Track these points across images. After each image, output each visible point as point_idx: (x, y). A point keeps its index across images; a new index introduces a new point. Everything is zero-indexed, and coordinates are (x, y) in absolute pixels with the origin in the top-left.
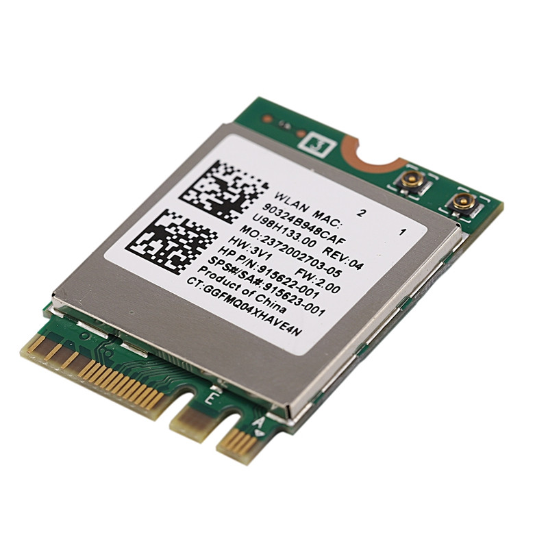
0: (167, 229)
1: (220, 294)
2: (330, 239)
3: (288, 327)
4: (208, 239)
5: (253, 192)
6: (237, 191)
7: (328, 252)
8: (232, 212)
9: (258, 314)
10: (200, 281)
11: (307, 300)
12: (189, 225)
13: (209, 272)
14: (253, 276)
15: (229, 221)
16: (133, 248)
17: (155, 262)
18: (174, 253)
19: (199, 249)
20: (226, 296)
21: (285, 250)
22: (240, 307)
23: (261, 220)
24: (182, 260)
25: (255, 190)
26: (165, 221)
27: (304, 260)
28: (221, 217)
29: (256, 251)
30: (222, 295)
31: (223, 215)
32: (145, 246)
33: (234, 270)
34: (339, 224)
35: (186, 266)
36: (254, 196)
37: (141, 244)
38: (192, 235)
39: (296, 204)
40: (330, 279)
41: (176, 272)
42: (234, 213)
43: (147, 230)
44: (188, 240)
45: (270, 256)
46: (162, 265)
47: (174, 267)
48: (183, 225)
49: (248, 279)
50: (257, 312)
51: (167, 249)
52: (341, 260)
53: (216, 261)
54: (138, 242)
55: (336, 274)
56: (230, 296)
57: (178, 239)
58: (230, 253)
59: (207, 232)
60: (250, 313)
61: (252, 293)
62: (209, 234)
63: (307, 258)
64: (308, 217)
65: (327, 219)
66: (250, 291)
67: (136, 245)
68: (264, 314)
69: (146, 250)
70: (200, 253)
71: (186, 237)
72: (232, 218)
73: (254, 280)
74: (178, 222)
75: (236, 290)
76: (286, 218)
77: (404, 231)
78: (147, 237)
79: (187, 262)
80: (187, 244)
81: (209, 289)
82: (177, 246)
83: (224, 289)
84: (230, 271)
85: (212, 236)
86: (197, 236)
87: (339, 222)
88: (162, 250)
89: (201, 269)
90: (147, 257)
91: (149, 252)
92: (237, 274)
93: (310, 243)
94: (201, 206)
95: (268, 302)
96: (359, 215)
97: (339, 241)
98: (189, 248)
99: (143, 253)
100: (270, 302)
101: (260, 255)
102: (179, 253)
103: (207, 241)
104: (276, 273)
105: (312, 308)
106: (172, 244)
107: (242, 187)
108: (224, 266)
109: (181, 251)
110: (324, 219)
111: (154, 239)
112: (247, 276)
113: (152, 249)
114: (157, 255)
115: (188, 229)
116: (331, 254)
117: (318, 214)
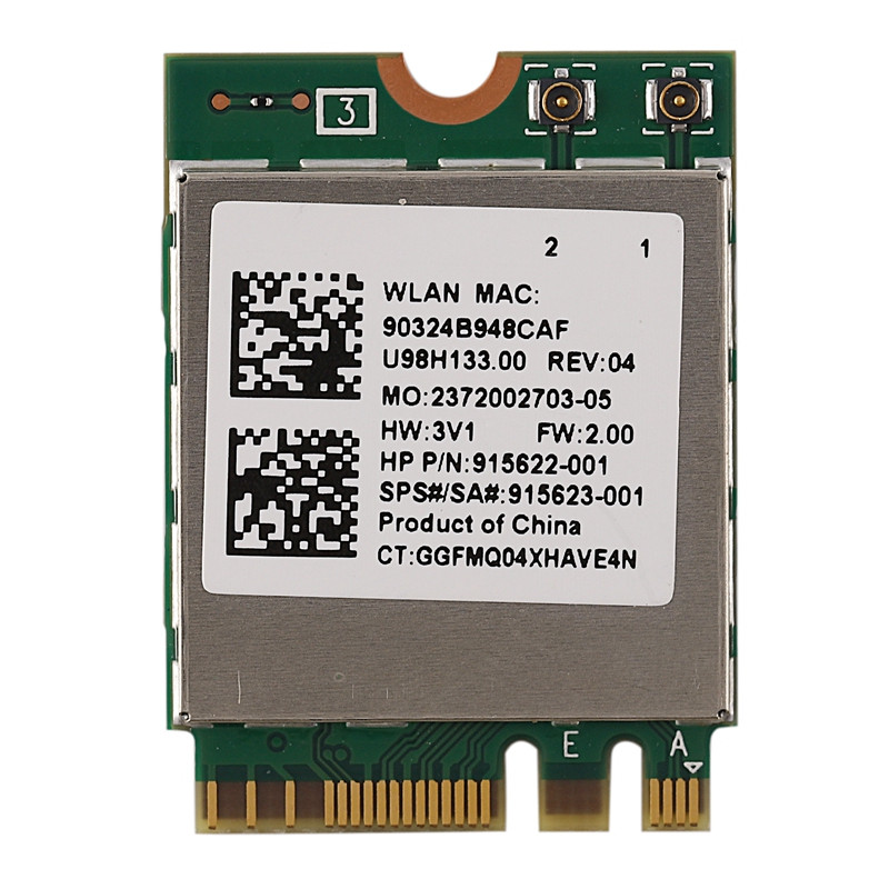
0: (264, 472)
1: (451, 555)
2: (540, 333)
3: (608, 556)
4: (344, 453)
5: (343, 309)
6: (317, 322)
7: (558, 362)
8: (341, 371)
9: (542, 558)
10: (401, 549)
11: (598, 483)
12: (292, 441)
13: (400, 520)
14: (475, 487)
15: (350, 394)
16: (238, 544)
17: (296, 552)
18: (314, 516)
19: (347, 482)
20: (464, 553)
21: (486, 401)
22: (501, 562)
23: (401, 361)
24: (337, 521)
25: (343, 301)
26: (248, 457)
27: (531, 401)
28: (332, 394)
29: (441, 430)
30: (456, 556)
31: (332, 388)
32: (255, 528)
33: (436, 492)
34: (531, 294)
35: (353, 530)
36: (351, 316)
37: (247, 529)
38: (314, 459)
39: (432, 292)
40: (602, 418)
41: (346, 552)
42: (347, 373)
43: (234, 494)
44: (314, 474)
45: (470, 427)
46: (313, 552)
47: (336, 546)
48: (283, 446)
49: (471, 496)
50: (536, 556)
51: (296, 513)
52: (590, 367)
53: (394, 491)
54: (239, 527)
55: (605, 402)
56: (470, 549)
57: (297, 481)
58: (403, 462)
59: (331, 438)
60: (527, 564)
61: (500, 521)
62: (339, 442)
63: (534, 396)
64: (470, 308)
65: (505, 293)
66: (495, 520)
67: (240, 536)
68: (552, 554)
69: (263, 536)
70: (355, 490)
71: (306, 470)
72: (351, 385)
73: (484, 494)
74: (270, 444)
75: (470, 531)
76: (437, 332)
77: (645, 244)
78: (244, 507)
79: (348, 522)
80: (320, 484)
81: (427, 556)
82: (306, 497)
83: (451, 540)
84: (431, 497)
85: (348, 442)
86: (323, 457)
87: (529, 289)
88: (289, 520)
89: (383, 523)
90: (275, 549)
91: (271, 537)
92: (448, 498)
93: (515, 361)
94: (280, 391)
95: (539, 527)
96: (549, 253)
97: (559, 330)
98: (330, 490)
99: (263, 545)
100: (542, 523)
101: (455, 436)
102: (320, 511)
103: (347, 458)
104: (507, 458)
105: (617, 496)
106: (297, 499)
107: (318, 309)
108: (413, 492)
109: (321, 505)
110: (500, 297)
111: (259, 505)
112: (466, 492)
113: (272, 528)
114: (289, 534)
115: (297, 452)
116: (564, 363)
117: (484, 293)
